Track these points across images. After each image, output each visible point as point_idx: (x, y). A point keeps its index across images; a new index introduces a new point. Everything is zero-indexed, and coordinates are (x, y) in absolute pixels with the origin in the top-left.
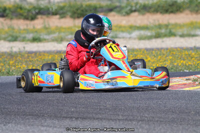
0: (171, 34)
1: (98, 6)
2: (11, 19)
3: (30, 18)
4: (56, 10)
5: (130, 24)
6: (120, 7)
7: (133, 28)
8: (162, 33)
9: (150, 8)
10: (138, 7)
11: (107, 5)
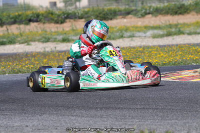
0: (180, 33)
1: (117, 10)
2: (44, 23)
3: (60, 22)
4: (82, 14)
5: (145, 24)
6: (136, 10)
7: (147, 28)
8: (172, 32)
9: (162, 10)
10: (151, 10)
11: (125, 10)
